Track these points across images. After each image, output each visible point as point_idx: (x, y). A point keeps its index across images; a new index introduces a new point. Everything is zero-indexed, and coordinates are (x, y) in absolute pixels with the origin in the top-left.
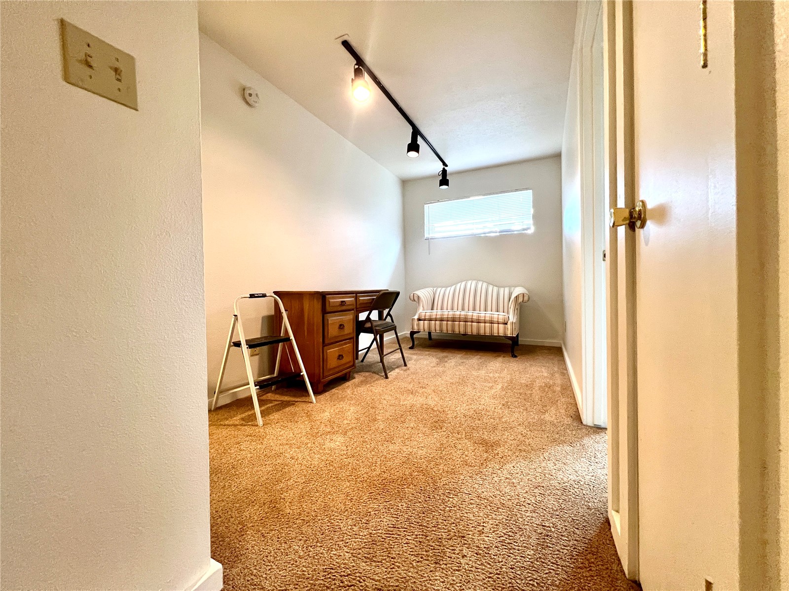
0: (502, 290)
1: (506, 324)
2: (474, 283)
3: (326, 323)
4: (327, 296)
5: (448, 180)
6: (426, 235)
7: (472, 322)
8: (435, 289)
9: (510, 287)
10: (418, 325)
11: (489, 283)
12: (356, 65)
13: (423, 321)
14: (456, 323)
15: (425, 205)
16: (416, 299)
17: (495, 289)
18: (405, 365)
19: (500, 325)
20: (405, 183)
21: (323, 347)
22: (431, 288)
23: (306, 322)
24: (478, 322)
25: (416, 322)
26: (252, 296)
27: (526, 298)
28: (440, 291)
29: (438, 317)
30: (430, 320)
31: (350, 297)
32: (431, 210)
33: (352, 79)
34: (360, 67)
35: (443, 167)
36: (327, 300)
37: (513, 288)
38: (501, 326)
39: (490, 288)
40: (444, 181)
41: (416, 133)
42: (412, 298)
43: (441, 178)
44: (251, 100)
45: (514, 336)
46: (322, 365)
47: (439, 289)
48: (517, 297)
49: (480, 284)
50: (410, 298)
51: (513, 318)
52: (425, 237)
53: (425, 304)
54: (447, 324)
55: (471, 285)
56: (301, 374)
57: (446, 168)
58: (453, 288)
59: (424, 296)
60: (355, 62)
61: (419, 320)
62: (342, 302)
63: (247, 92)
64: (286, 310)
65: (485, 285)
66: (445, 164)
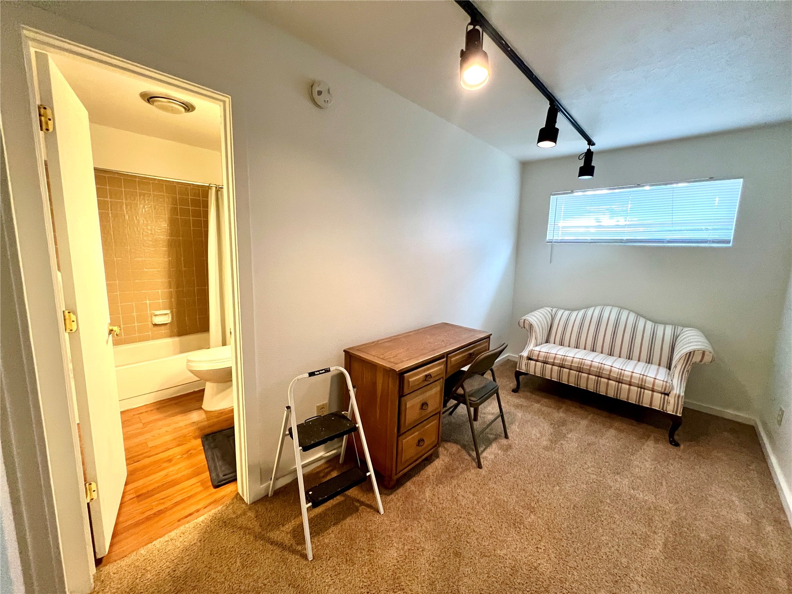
0: (660, 328)
1: (668, 395)
2: (615, 311)
3: (403, 408)
4: (405, 375)
5: (594, 167)
6: (549, 237)
7: (609, 379)
8: (554, 310)
9: (675, 325)
10: (527, 365)
11: (639, 314)
12: (470, 24)
13: (534, 362)
14: (583, 375)
15: (551, 196)
16: (527, 326)
17: (649, 324)
18: (506, 437)
19: (655, 393)
20: (526, 166)
21: (398, 436)
22: (549, 309)
23: (378, 399)
24: (619, 381)
25: (524, 362)
26: (311, 374)
27: (708, 359)
28: (562, 315)
29: (557, 361)
30: (545, 362)
31: (439, 364)
32: (558, 203)
33: (462, 50)
34: (478, 27)
35: (588, 147)
36: (406, 381)
37: (680, 328)
38: (657, 396)
39: (642, 322)
40: (587, 170)
41: (555, 109)
42: (522, 324)
43: (581, 163)
44: (320, 100)
45: (678, 415)
46: (394, 459)
47: (560, 312)
48: (690, 355)
49: (625, 313)
50: (519, 324)
51: (678, 388)
52: (547, 239)
53: (538, 335)
54: (569, 373)
55: (610, 314)
56: (368, 474)
57: (592, 148)
58: (582, 312)
59: (539, 324)
60: (469, 20)
61: (529, 359)
62: (426, 376)
63: (316, 89)
64: (354, 387)
65: (632, 317)
66: (590, 143)
